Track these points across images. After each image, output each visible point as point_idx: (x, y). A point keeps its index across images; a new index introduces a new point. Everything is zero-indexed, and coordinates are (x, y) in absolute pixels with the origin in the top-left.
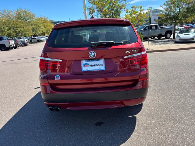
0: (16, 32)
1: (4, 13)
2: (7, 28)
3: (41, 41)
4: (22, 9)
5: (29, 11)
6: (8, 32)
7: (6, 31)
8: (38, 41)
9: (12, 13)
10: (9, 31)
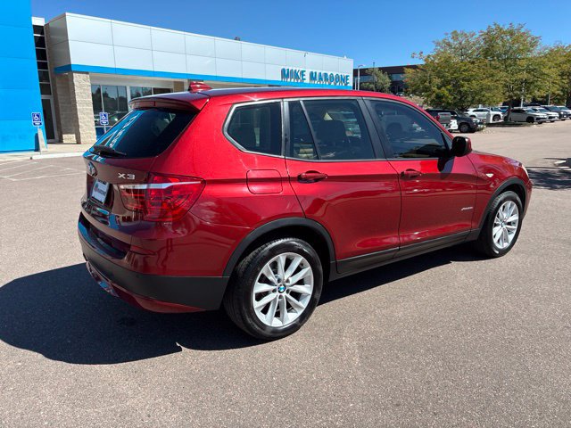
0: (460, 92)
1: (451, 41)
2: (437, 81)
3: (538, 119)
4: (501, 26)
5: (523, 30)
6: (437, 91)
7: (435, 89)
8: (531, 120)
9: (472, 40)
10: (443, 88)
